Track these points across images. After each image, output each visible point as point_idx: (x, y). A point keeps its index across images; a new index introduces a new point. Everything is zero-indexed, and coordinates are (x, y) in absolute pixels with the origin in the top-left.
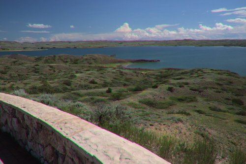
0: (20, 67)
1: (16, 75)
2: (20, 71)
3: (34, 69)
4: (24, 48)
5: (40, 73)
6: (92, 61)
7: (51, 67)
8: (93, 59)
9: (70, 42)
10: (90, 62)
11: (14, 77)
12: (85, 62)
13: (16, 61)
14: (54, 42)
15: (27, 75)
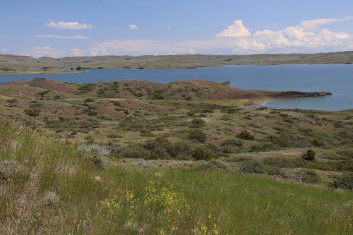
0: (59, 103)
1: (57, 119)
2: (61, 111)
3: (86, 107)
4: (45, 69)
5: (99, 115)
6: (191, 94)
7: (116, 104)
8: (193, 90)
9: (128, 58)
10: (187, 96)
11: (53, 122)
12: (177, 95)
13: (46, 92)
14: (99, 58)
15: (77, 119)
